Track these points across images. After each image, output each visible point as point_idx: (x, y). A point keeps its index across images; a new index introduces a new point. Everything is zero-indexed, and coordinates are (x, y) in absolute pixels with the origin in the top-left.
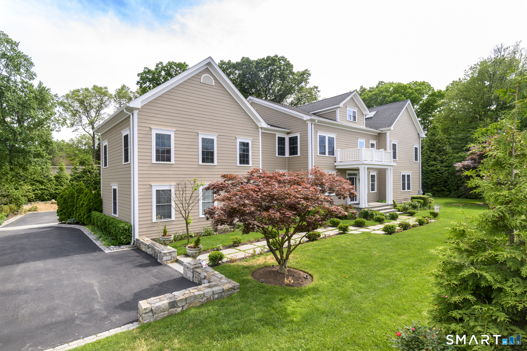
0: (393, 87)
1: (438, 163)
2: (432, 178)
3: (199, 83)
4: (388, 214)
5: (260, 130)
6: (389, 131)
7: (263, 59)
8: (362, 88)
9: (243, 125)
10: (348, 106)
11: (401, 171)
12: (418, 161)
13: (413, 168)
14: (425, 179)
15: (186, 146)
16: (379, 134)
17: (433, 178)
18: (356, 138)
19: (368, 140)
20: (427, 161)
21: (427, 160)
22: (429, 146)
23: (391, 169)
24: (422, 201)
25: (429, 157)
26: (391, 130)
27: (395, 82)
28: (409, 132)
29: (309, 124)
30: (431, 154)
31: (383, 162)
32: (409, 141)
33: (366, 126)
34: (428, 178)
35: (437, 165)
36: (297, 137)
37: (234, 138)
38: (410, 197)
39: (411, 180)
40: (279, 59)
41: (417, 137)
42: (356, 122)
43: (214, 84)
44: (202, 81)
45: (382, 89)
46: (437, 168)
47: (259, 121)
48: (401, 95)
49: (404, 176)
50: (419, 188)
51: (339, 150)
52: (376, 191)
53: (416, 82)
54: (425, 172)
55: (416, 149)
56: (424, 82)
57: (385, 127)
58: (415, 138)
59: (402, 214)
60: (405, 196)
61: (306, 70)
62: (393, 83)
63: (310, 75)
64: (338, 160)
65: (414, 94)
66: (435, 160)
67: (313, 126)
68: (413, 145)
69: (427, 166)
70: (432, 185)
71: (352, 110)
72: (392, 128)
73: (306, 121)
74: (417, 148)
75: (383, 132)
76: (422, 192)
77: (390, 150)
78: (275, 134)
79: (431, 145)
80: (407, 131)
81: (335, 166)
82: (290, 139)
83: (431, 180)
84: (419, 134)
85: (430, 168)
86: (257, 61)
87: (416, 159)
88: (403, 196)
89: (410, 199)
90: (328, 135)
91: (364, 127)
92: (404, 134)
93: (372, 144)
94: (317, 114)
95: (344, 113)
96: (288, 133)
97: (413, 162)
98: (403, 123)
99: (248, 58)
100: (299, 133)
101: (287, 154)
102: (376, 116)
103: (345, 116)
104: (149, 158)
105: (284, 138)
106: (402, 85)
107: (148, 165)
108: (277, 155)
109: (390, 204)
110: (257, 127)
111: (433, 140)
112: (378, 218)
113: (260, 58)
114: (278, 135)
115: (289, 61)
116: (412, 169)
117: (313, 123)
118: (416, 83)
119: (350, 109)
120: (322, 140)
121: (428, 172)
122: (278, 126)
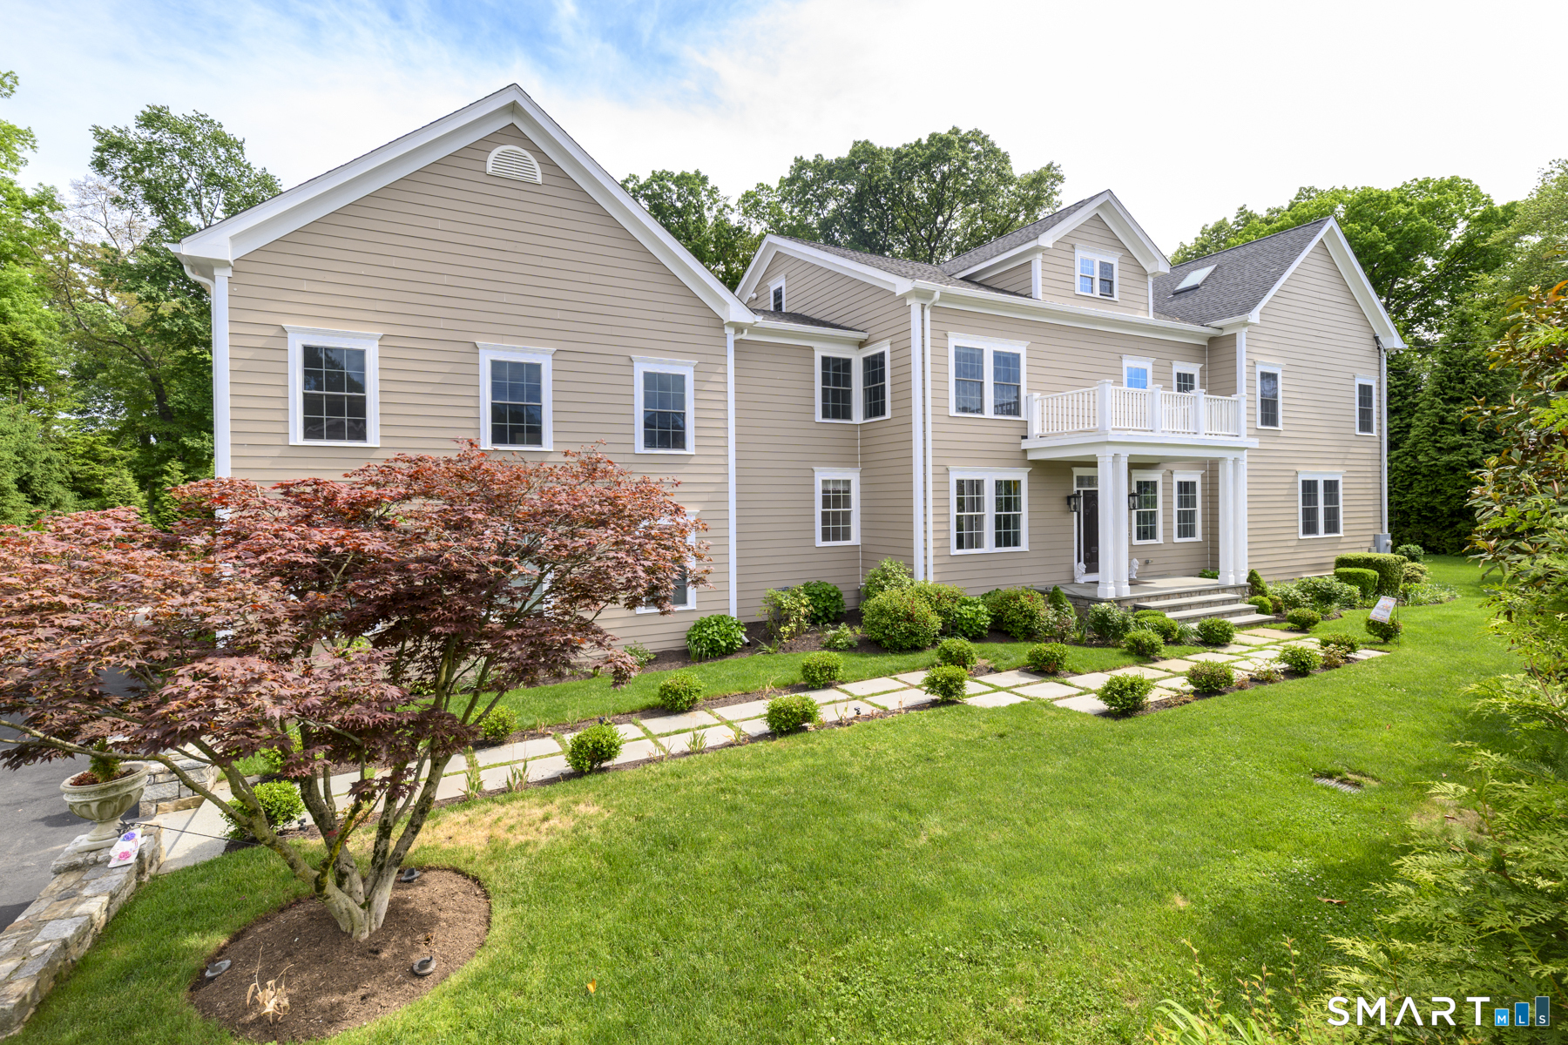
0: (1342, 202)
1: (1474, 439)
2: (1450, 491)
3: (482, 178)
4: (1195, 626)
5: (730, 332)
6: (1246, 330)
7: (918, 143)
8: (1242, 214)
9: (659, 316)
10: (1078, 245)
11: (1298, 468)
12: (1375, 433)
13: (1350, 456)
14: (1427, 496)
15: (428, 389)
16: (1213, 340)
17: (1455, 491)
18: (1117, 356)
19: (1166, 363)
20: (1433, 434)
21: (1435, 430)
22: (1440, 384)
23: (1236, 461)
24: (1372, 573)
25: (1442, 421)
26: (1253, 324)
27: (1350, 188)
28: (1335, 330)
29: (915, 305)
30: (1448, 411)
31: (1201, 436)
32: (1335, 361)
33: (1160, 310)
34: (1438, 491)
35: (1470, 446)
36: (882, 355)
37: (624, 361)
38: (1334, 560)
39: (1341, 498)
40: (961, 140)
41: (1370, 348)
42: (1116, 298)
43: (539, 180)
44: (490, 170)
45: (1305, 210)
46: (1470, 458)
47: (724, 304)
48: (1369, 224)
49: (1309, 487)
50: (1379, 526)
51: (1037, 395)
52: (1198, 537)
53: (1427, 181)
54: (1426, 472)
55: (1365, 391)
56: (1454, 179)
57: (1231, 316)
58: (1362, 353)
59: (1270, 622)
60: (1314, 555)
61: (1048, 168)
62: (1345, 191)
63: (1061, 179)
64: (1036, 429)
65: (1416, 219)
66: (1464, 432)
67: (927, 312)
68: (1350, 376)
69: (1432, 452)
70: (1452, 514)
71: (1098, 258)
72: (1254, 316)
73: (903, 298)
74: (1370, 387)
75: (1225, 333)
76: (1390, 542)
77: (1247, 396)
78: (812, 349)
79: (1450, 380)
80: (1326, 329)
81: (1025, 451)
82: (866, 360)
83: (1450, 497)
84: (1376, 338)
85: (1445, 458)
86: (898, 151)
87: (1365, 425)
88: (1310, 556)
89: (1333, 566)
90: (989, 346)
91: (1149, 317)
92: (1314, 339)
93: (1185, 375)
94: (977, 280)
95: (1064, 270)
96: (862, 344)
97: (1353, 438)
98: (1308, 299)
99: (867, 142)
100: (888, 341)
101: (858, 416)
102: (1213, 281)
103: (1069, 279)
104: (279, 428)
105: (847, 363)
106: (1375, 195)
107: (275, 452)
108: (819, 417)
109: (1232, 583)
110: (719, 324)
111: (1456, 364)
112: (1134, 641)
113: (907, 143)
114: (821, 351)
115: (993, 144)
116: (1347, 462)
117: (928, 304)
118: (1423, 185)
119: (1088, 256)
120: (968, 363)
121: (1438, 472)
122: (837, 322)
